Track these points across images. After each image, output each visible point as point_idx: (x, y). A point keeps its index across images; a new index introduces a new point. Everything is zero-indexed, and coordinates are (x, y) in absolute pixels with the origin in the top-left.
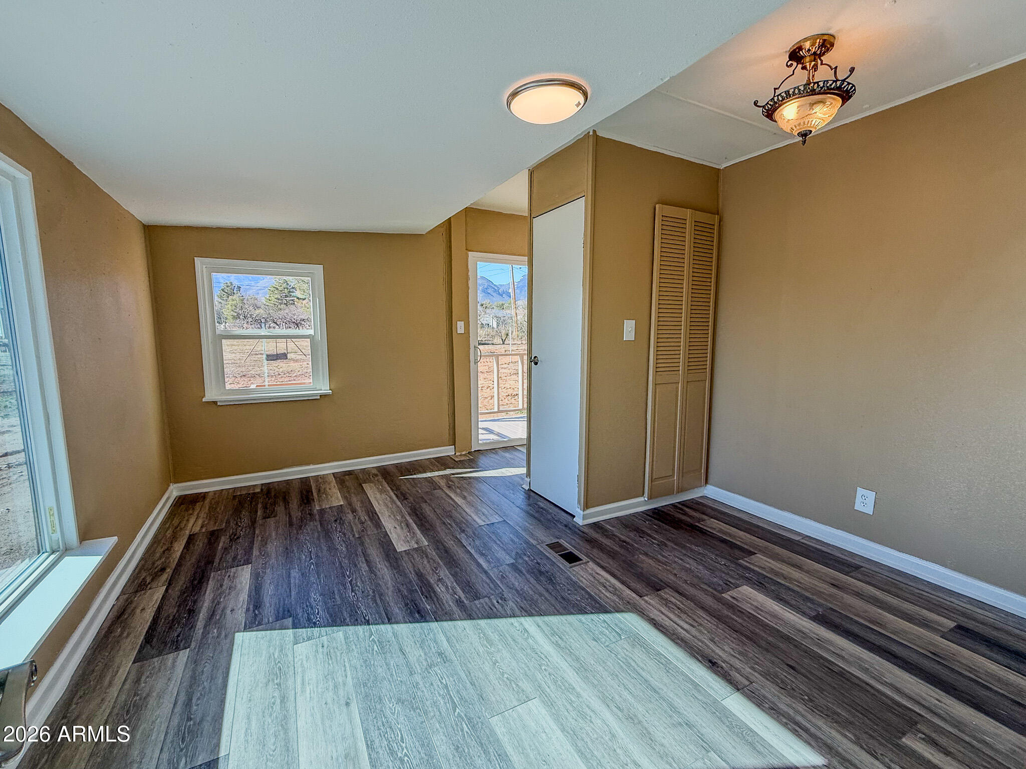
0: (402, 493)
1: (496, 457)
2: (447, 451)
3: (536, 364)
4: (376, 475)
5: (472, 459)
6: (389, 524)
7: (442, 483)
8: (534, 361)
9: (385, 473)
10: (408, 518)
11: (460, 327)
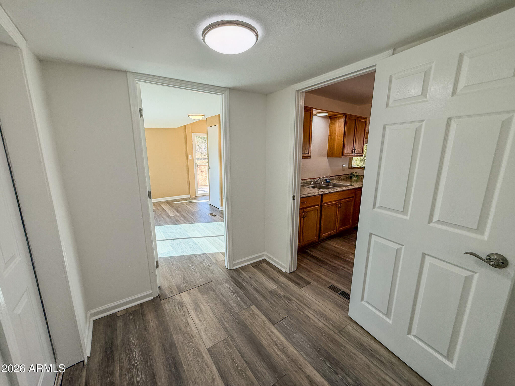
0: (172, 206)
1: (204, 197)
2: (188, 196)
3: (210, 169)
4: (165, 203)
5: (196, 198)
6: (168, 212)
7: (185, 204)
8: (209, 168)
9: (168, 202)
10: (174, 210)
11: (190, 157)
